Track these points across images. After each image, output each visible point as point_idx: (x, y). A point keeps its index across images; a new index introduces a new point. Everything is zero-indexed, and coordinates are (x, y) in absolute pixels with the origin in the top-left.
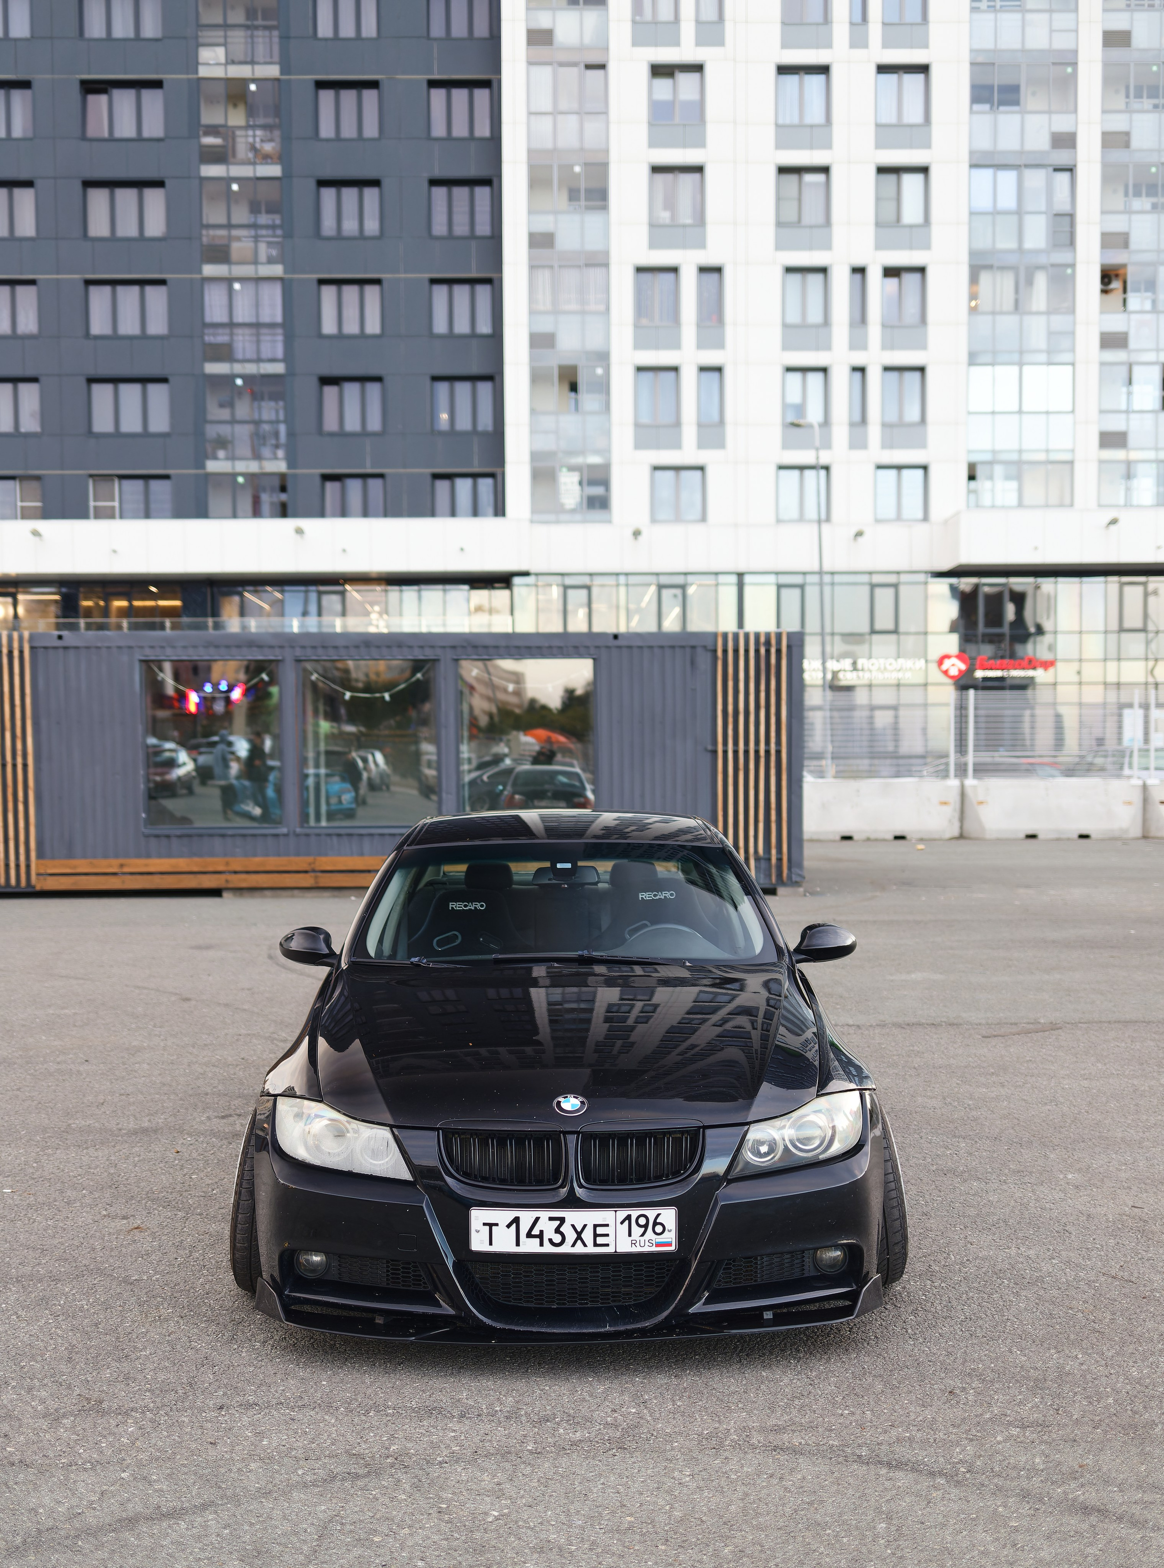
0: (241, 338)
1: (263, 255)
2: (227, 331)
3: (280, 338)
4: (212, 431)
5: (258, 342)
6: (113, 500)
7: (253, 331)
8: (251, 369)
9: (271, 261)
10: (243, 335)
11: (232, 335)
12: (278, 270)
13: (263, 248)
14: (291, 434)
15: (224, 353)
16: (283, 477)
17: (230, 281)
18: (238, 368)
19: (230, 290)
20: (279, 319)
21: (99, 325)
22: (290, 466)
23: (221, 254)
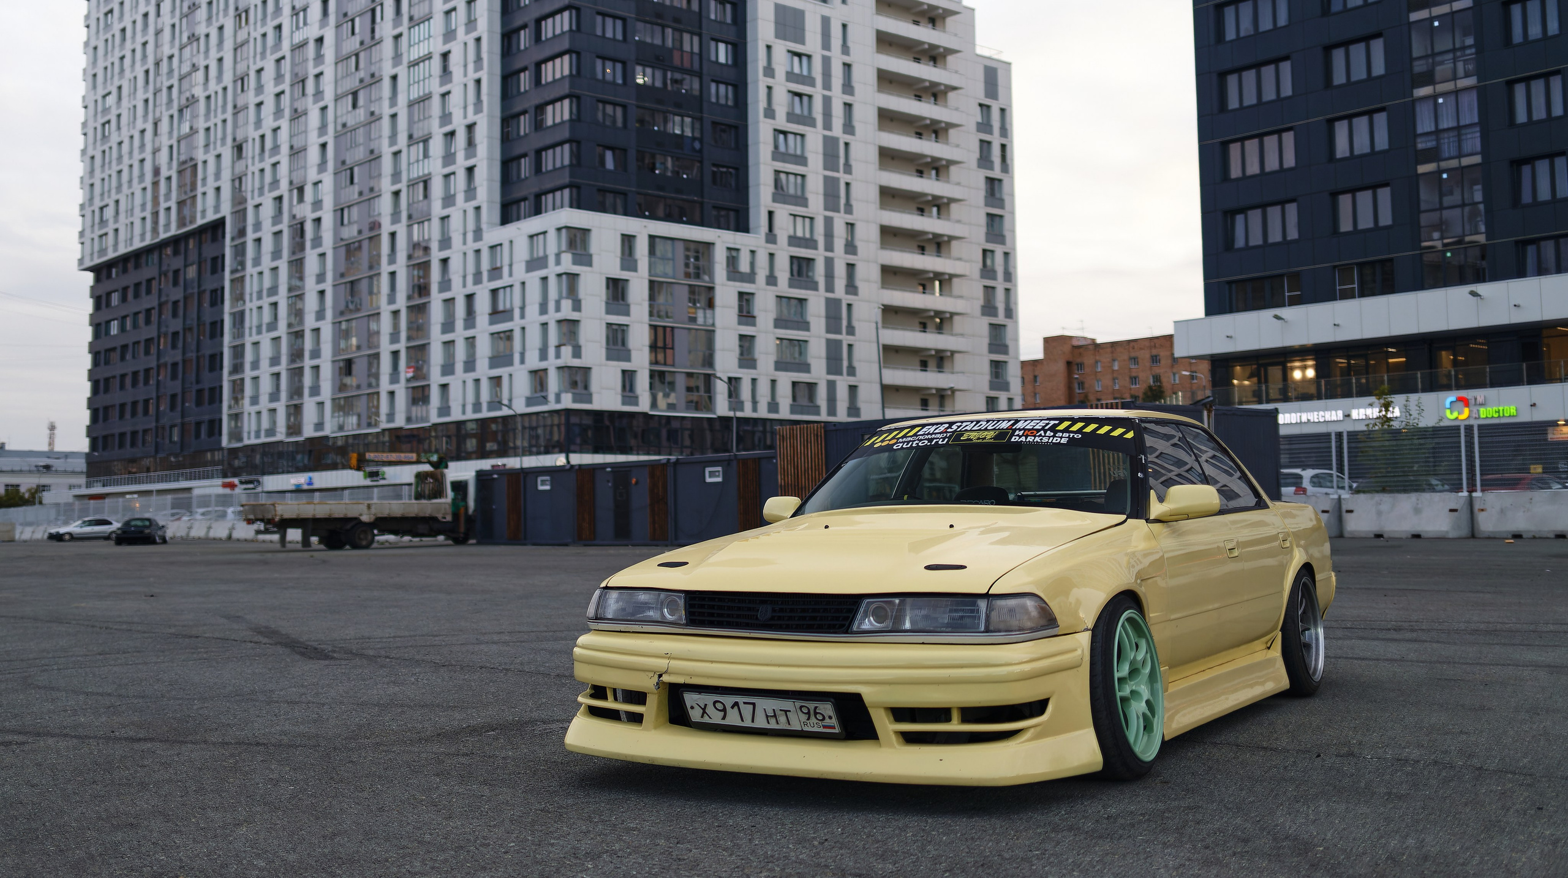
0: (1446, 141)
1: (1461, 71)
2: (1434, 137)
3: (1478, 134)
4: (1424, 219)
5: (1460, 141)
6: (1354, 284)
7: (1455, 133)
8: (1454, 163)
9: (1467, 75)
10: (1449, 138)
11: (1438, 140)
12: (1471, 81)
13: (1460, 65)
14: (1488, 211)
15: (1432, 155)
16: (1483, 247)
17: (1435, 97)
18: (1444, 165)
19: (1436, 103)
20: (1476, 120)
21: (1342, 148)
22: (1488, 239)
23: (1428, 78)
